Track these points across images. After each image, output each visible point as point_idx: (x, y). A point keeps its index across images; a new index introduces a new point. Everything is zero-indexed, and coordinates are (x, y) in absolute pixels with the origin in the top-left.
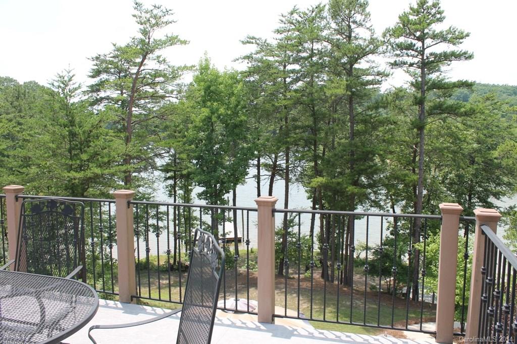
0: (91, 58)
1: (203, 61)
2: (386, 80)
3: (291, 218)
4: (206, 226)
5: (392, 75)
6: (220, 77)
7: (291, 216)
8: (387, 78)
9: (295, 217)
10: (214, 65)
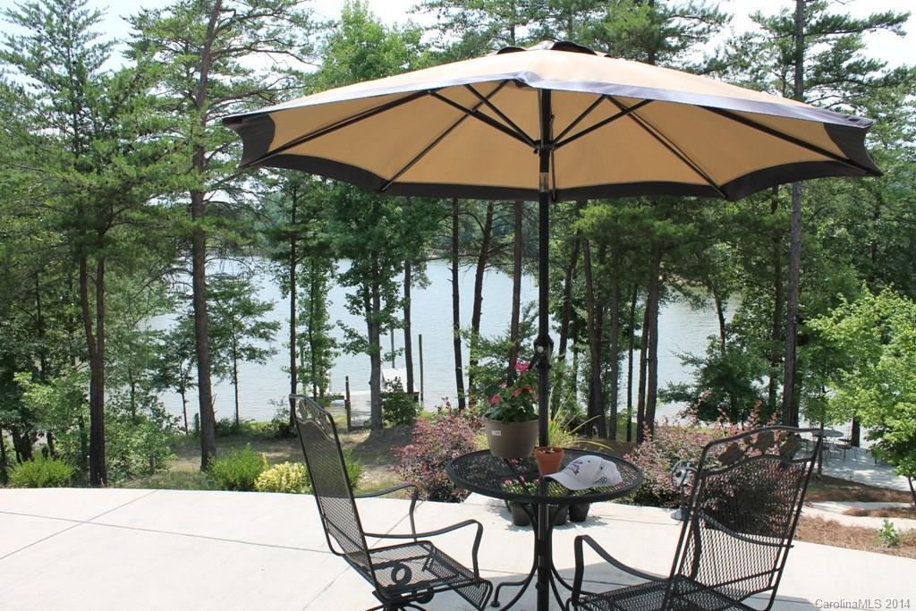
0: (129, 17)
1: (351, 6)
2: (718, 31)
3: (527, 320)
4: (356, 339)
5: (729, 20)
6: (383, 36)
7: (525, 317)
8: (719, 28)
9: (533, 319)
10: (371, 13)
